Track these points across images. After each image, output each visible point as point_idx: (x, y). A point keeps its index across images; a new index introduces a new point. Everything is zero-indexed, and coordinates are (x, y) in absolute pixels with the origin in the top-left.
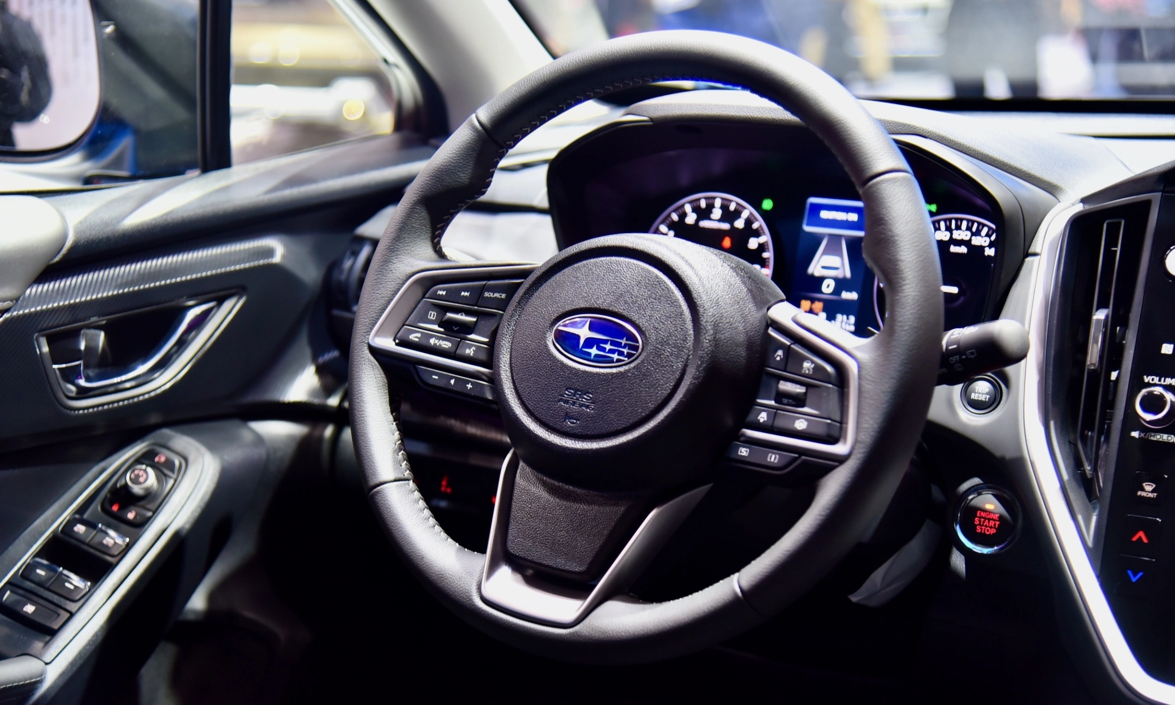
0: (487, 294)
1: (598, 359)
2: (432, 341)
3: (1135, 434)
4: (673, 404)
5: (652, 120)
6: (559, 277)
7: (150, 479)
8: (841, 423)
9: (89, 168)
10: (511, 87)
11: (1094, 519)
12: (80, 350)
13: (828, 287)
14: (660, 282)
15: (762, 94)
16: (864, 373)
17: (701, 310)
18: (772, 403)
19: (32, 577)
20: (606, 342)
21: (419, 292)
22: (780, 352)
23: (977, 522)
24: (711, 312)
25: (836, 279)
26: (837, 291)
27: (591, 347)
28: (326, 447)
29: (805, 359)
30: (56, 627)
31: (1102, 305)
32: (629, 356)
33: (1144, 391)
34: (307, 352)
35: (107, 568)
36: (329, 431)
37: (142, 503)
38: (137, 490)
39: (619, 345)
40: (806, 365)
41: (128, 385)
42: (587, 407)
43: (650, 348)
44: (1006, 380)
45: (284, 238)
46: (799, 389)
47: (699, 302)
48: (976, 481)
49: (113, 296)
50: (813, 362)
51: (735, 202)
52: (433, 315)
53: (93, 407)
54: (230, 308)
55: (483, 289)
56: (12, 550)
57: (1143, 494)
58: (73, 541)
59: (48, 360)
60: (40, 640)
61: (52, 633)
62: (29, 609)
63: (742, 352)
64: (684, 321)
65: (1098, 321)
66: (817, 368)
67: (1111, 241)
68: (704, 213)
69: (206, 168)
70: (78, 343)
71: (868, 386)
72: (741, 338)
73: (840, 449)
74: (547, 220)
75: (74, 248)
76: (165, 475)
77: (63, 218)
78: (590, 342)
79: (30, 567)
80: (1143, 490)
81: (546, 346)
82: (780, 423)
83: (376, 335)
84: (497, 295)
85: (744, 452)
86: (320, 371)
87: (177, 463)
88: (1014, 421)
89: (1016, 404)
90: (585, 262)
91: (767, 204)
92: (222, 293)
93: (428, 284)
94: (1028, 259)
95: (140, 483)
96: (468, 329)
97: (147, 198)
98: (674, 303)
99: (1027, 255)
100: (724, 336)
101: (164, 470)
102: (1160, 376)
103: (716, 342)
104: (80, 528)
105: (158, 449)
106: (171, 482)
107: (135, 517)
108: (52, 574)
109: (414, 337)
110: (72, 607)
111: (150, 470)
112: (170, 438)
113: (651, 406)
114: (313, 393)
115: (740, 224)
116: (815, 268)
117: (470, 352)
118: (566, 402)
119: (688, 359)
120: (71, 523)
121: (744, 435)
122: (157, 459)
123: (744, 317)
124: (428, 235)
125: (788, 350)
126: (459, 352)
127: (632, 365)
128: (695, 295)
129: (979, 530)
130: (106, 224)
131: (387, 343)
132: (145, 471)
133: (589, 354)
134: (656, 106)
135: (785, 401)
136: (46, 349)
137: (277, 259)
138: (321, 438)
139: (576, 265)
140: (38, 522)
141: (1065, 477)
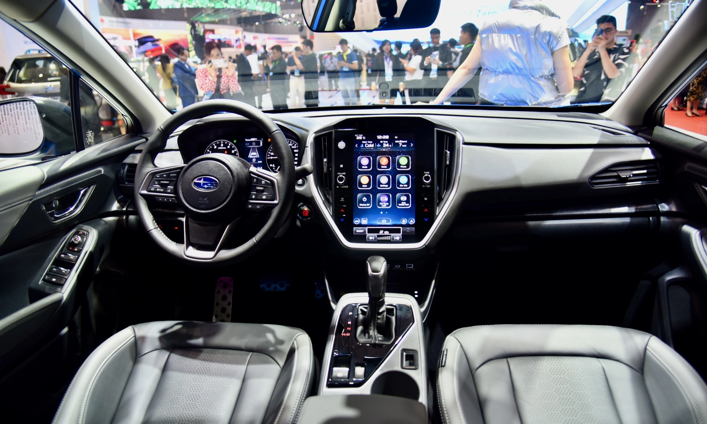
0: (171, 175)
1: (207, 188)
2: (158, 190)
3: (338, 187)
4: (230, 197)
5: (205, 123)
6: (192, 168)
7: (79, 239)
8: (274, 195)
9: (43, 155)
10: (169, 119)
11: (331, 208)
12: (53, 207)
13: (254, 160)
14: (221, 166)
15: (239, 114)
16: (278, 182)
17: (233, 172)
18: (255, 193)
19: (52, 271)
20: (208, 183)
21: (151, 177)
22: (255, 180)
23: (303, 213)
24: (236, 172)
25: (256, 158)
26: (256, 161)
27: (205, 185)
28: (124, 222)
29: (262, 180)
30: (63, 283)
31: (325, 157)
32: (216, 186)
33: (338, 177)
34: (115, 197)
35: (74, 265)
36: (124, 217)
37: (78, 246)
38: (76, 242)
39: (212, 183)
40: (263, 182)
41: (67, 215)
42: (206, 201)
43: (221, 183)
44: (306, 179)
45: (103, 167)
46: (262, 188)
47: (232, 169)
48: (302, 203)
49: (61, 190)
50: (264, 181)
51: (226, 141)
52: (156, 183)
53: (60, 222)
54: (92, 189)
55: (170, 174)
56: (45, 265)
57: (342, 201)
58: (62, 259)
59: (45, 211)
60: (60, 288)
61: (62, 285)
62: (54, 280)
63: (245, 181)
64: (229, 175)
65: (325, 162)
66: (266, 182)
67: (324, 142)
68: (219, 145)
69: (78, 151)
70: (53, 205)
71: (280, 185)
72: (244, 177)
73: (276, 202)
74: (179, 153)
75: (48, 178)
76: (83, 237)
77: (42, 171)
78: (204, 184)
79: (51, 269)
80: (341, 200)
81: (192, 187)
82: (258, 198)
83: (141, 190)
84: (174, 175)
85: (250, 206)
86: (119, 202)
87: (86, 233)
88: (309, 187)
89: (309, 183)
90: (198, 163)
91: (235, 141)
92: (89, 185)
93: (154, 174)
94: (306, 148)
95: (77, 240)
96: (168, 185)
97: (64, 162)
98: (225, 170)
99: (305, 147)
100: (241, 177)
101: (83, 235)
102: (341, 172)
103: (238, 179)
104: (63, 256)
105: (79, 230)
106: (85, 239)
107: (77, 250)
108: (58, 269)
109: (152, 189)
110: (66, 277)
111: (78, 236)
112: (82, 227)
113: (224, 198)
114: (118, 208)
115: (229, 147)
116: (250, 156)
117: (169, 191)
118: (200, 201)
119: (232, 184)
120: (59, 255)
121: (249, 202)
122: (80, 233)
123: (244, 172)
124: (151, 161)
125: (257, 179)
126: (166, 191)
127: (217, 188)
128: (231, 168)
129: (304, 215)
130: (55, 171)
131: (145, 192)
132: (77, 237)
133: (205, 187)
134: (206, 119)
135: (259, 192)
136: (44, 208)
137: (103, 173)
138: (123, 219)
139: (196, 164)
140: (50, 256)
141: (323, 199)
